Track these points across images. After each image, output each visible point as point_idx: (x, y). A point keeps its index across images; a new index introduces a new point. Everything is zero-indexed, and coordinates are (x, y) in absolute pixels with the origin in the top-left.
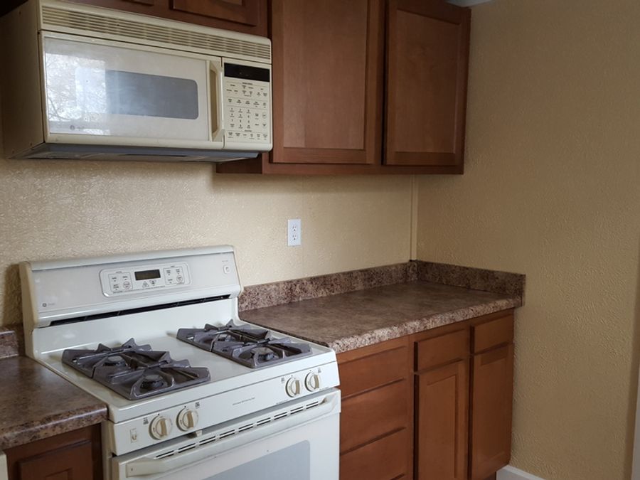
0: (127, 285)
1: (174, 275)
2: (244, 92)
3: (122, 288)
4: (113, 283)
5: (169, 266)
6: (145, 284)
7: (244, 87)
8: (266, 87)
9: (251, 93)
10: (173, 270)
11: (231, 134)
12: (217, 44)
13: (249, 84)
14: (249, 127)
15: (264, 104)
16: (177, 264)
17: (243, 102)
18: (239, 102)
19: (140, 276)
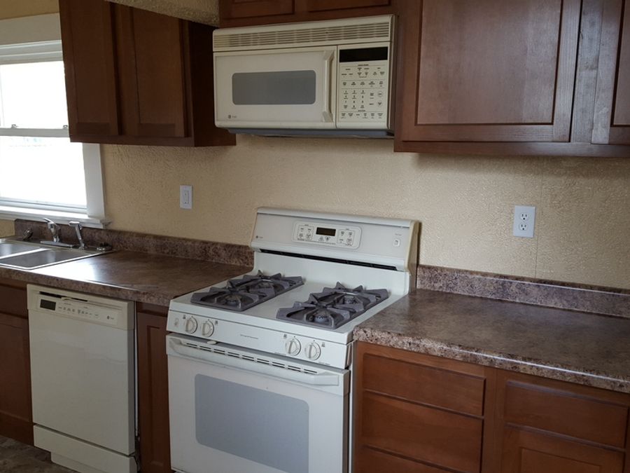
0: (308, 236)
1: (346, 236)
2: (359, 74)
3: (304, 237)
4: (300, 232)
5: (344, 228)
6: (321, 239)
7: (360, 69)
8: (384, 65)
9: (366, 73)
10: (347, 233)
11: (344, 115)
12: (335, 34)
13: (365, 65)
14: (362, 107)
15: (381, 83)
16: (352, 228)
17: (358, 83)
18: (354, 84)
19: (320, 231)
